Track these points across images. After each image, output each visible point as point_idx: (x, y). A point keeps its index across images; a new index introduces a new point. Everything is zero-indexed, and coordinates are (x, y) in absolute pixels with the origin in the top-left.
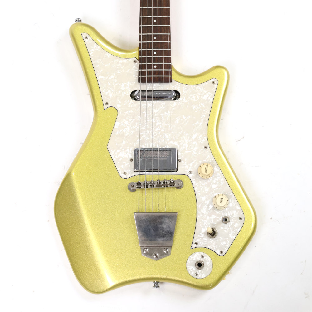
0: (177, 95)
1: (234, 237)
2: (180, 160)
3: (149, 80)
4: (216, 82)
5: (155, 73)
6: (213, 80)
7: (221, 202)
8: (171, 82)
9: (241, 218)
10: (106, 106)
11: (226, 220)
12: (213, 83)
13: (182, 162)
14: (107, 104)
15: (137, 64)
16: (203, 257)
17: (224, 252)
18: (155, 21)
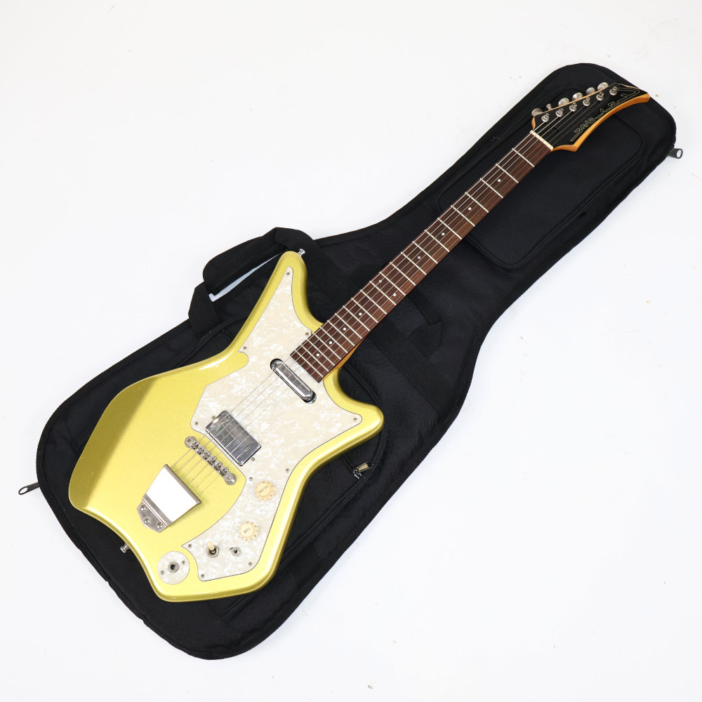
0: (311, 398)
1: (228, 574)
2: (253, 459)
3: (300, 362)
4: (358, 421)
5: (311, 360)
6: (357, 416)
7: (245, 531)
8: (319, 382)
9: (250, 564)
10: (242, 350)
11: (236, 552)
12: (355, 419)
13: (254, 462)
14: (245, 348)
15: (306, 338)
16: (183, 562)
17: (205, 579)
18: (360, 314)
